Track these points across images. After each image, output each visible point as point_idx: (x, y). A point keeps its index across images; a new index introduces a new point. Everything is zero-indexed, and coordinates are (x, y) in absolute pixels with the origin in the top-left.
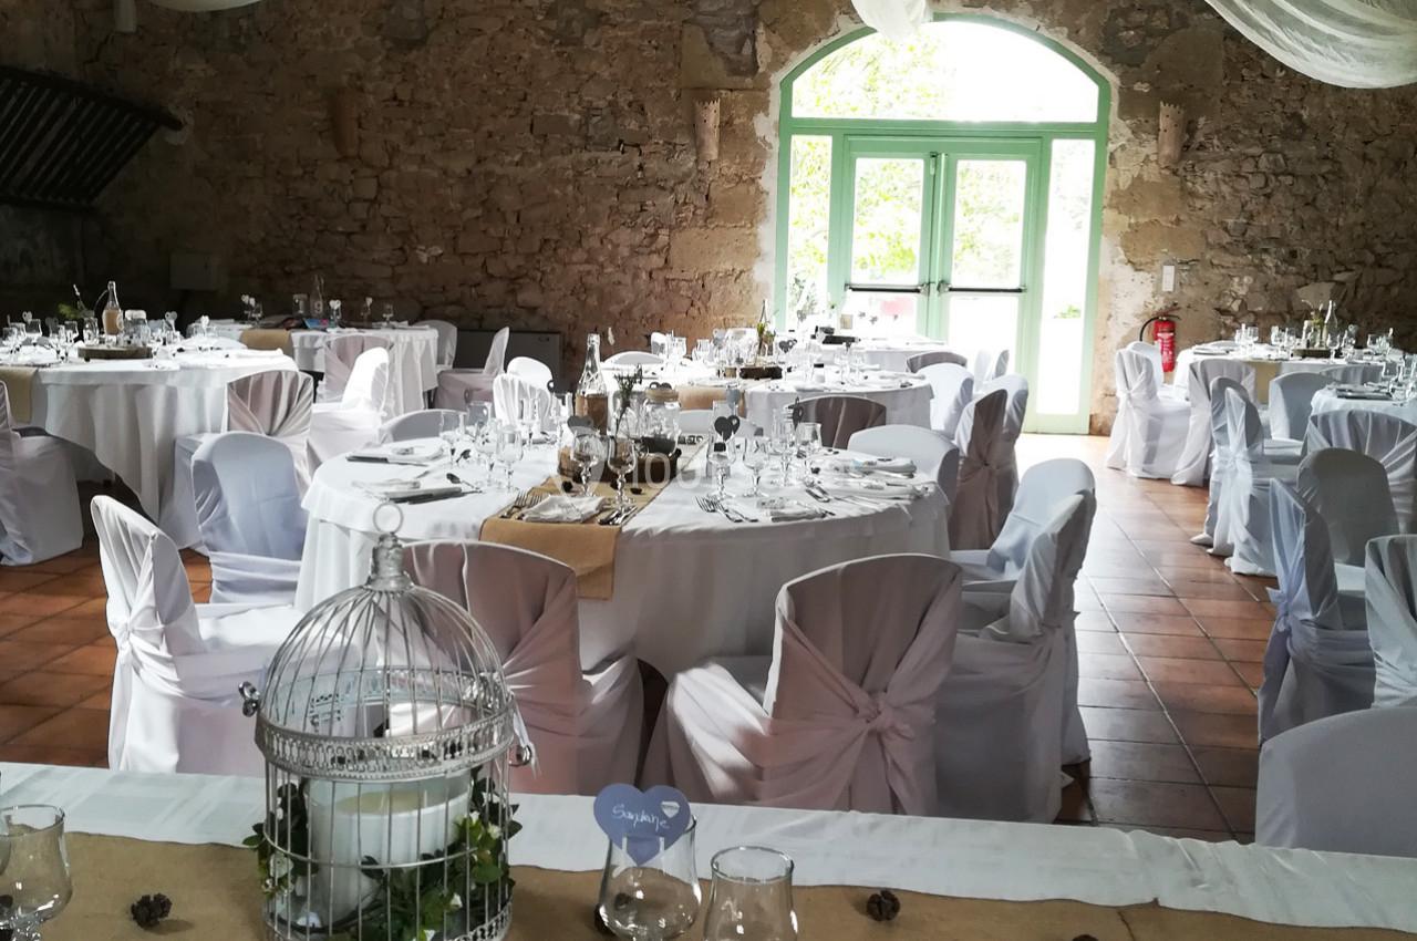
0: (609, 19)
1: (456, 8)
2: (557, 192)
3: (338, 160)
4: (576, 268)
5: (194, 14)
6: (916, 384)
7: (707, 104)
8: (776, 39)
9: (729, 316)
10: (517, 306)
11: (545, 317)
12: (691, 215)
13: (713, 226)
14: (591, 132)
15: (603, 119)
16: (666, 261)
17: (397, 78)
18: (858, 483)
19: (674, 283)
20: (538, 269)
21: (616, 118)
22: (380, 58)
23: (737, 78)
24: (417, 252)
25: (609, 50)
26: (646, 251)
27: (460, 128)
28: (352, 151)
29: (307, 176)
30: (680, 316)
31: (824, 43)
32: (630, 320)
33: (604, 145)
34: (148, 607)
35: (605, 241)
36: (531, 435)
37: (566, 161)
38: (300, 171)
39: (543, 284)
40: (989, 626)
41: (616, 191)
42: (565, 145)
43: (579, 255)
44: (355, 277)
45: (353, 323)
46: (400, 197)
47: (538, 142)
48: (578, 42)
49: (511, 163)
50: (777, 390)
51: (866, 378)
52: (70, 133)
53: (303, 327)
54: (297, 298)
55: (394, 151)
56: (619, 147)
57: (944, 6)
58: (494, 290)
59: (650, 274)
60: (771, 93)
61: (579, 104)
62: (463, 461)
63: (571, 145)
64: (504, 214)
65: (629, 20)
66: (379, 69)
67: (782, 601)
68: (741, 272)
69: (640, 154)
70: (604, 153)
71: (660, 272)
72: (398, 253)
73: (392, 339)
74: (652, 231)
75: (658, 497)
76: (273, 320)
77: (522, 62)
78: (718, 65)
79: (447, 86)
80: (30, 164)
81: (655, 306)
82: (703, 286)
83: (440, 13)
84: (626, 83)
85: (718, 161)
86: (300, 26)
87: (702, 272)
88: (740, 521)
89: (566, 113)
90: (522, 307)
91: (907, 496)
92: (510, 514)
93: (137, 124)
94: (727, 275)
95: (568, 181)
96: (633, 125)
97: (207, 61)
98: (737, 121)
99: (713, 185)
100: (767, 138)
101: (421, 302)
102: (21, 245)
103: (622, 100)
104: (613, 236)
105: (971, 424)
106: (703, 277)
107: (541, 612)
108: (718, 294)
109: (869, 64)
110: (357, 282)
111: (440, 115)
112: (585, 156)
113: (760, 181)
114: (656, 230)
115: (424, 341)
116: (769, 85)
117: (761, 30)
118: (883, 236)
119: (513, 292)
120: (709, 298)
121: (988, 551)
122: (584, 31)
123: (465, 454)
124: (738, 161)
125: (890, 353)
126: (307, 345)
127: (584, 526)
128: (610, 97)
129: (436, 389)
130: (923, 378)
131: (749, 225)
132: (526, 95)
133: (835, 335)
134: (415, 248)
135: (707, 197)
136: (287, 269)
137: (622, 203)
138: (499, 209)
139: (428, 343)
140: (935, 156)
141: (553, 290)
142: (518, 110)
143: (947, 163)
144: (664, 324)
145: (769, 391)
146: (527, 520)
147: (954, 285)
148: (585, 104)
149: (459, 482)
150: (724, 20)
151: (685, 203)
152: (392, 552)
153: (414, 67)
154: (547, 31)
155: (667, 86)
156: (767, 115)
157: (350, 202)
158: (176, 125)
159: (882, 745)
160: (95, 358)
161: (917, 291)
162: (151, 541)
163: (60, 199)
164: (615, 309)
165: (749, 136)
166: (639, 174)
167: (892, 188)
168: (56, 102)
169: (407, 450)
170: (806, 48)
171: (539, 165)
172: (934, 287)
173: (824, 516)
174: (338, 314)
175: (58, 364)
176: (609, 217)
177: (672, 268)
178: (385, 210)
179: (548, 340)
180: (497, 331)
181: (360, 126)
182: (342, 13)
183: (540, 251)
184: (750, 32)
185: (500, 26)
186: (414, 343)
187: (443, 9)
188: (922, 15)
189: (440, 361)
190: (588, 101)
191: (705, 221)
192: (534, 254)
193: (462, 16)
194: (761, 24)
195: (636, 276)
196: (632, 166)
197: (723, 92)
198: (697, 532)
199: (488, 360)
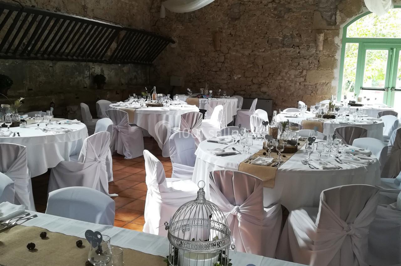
0: (292, 10)
1: (249, 9)
2: (274, 60)
3: (215, 51)
4: (278, 81)
5: (180, 13)
6: (379, 122)
7: (320, 34)
8: (343, 15)
9: (324, 96)
10: (261, 91)
11: (268, 95)
12: (313, 66)
13: (320, 69)
14: (285, 43)
15: (289, 39)
16: (305, 79)
17: (232, 29)
18: (351, 157)
19: (307, 86)
20: (267, 82)
21: (292, 38)
22: (227, 23)
23: (330, 26)
24: (234, 76)
25: (292, 19)
26: (299, 76)
27: (248, 42)
28: (218, 49)
29: (206, 56)
30: (308, 96)
31: (358, 15)
32: (293, 96)
33: (288, 46)
34: (155, 180)
35: (287, 74)
36: (257, 136)
37: (277, 51)
38: (204, 54)
39: (268, 86)
40: (390, 205)
41: (291, 59)
42: (277, 46)
43: (280, 77)
44: (217, 83)
45: (216, 96)
46: (230, 61)
47: (269, 46)
48: (283, 17)
49: (261, 52)
50: (333, 123)
51: (363, 119)
52: (148, 45)
53: (202, 97)
54: (201, 89)
55: (229, 49)
56: (293, 47)
57: (397, 4)
58: (254, 87)
59: (300, 83)
60: (340, 31)
61: (282, 35)
62: (237, 144)
63: (279, 46)
64: (258, 66)
65: (298, 11)
66: (227, 26)
67: (322, 195)
68: (328, 83)
69: (299, 49)
70: (288, 49)
71: (303, 83)
72: (229, 76)
73: (225, 102)
74: (301, 71)
75: (290, 159)
76: (195, 95)
77: (267, 24)
78: (324, 23)
79: (245, 31)
80: (138, 53)
81: (301, 92)
82: (316, 87)
83: (244, 10)
84: (296, 29)
85: (322, 51)
86: (207, 15)
87: (315, 83)
88: (313, 168)
89: (278, 37)
90: (262, 92)
91: (367, 163)
92: (247, 162)
93: (164, 42)
94: (323, 84)
95: (277, 57)
96: (298, 40)
97: (182, 25)
98: (329, 39)
99: (321, 58)
100: (338, 44)
101: (234, 90)
102: (135, 74)
103: (295, 33)
104: (289, 72)
105: (395, 136)
106: (316, 84)
107: (253, 191)
108: (320, 89)
109: (375, 17)
110: (217, 84)
111: (242, 38)
112: (283, 49)
113: (335, 57)
114: (302, 71)
115: (234, 102)
116: (340, 28)
117: (338, 12)
118: (376, 69)
119: (260, 88)
120: (318, 90)
121: (395, 179)
122: (285, 14)
123: (238, 141)
124: (329, 50)
125: (373, 110)
126: (203, 102)
127: (267, 167)
128: (291, 33)
129: (236, 115)
130: (381, 120)
131: (331, 69)
132: (267, 32)
133: (356, 103)
134: (234, 75)
135: (319, 61)
136: (200, 81)
137: (292, 63)
138: (257, 65)
139: (235, 103)
140: (392, 49)
141: (271, 87)
142: (264, 37)
143: (396, 51)
144: (303, 98)
145: (331, 123)
146: (252, 164)
147: (397, 88)
148: (284, 35)
149: (235, 150)
150: (327, 9)
151: (312, 63)
152: (202, 193)
153: (236, 25)
154: (274, 14)
155: (308, 29)
156: (338, 37)
157: (217, 63)
158: (174, 42)
159: (351, 238)
160: (149, 106)
161: (384, 90)
162: (156, 163)
163: (145, 62)
164: (289, 93)
165: (333, 42)
166: (299, 55)
167: (380, 55)
168: (145, 37)
169: (223, 139)
170: (352, 17)
171: (269, 52)
172: (389, 89)
173: (339, 168)
174: (211, 94)
175: (140, 108)
176: (289, 66)
177: (306, 82)
178: (226, 65)
179: (269, 101)
180: (255, 99)
181: (221, 42)
182: (218, 11)
183: (268, 76)
184: (335, 13)
185: (261, 13)
186: (231, 103)
187: (245, 9)
188: (390, 7)
189: (238, 107)
190: (285, 34)
191: (317, 68)
192: (266, 77)
193: (251, 11)
194: (338, 10)
195: (295, 84)
196: (297, 52)
197: (325, 30)
198: (300, 171)
199: (251, 107)
